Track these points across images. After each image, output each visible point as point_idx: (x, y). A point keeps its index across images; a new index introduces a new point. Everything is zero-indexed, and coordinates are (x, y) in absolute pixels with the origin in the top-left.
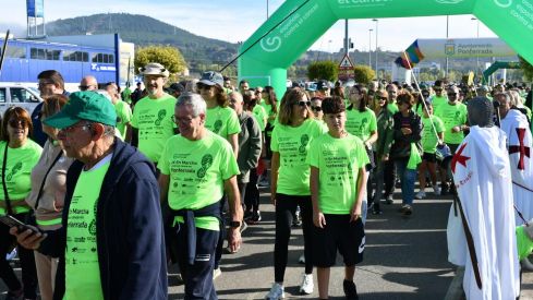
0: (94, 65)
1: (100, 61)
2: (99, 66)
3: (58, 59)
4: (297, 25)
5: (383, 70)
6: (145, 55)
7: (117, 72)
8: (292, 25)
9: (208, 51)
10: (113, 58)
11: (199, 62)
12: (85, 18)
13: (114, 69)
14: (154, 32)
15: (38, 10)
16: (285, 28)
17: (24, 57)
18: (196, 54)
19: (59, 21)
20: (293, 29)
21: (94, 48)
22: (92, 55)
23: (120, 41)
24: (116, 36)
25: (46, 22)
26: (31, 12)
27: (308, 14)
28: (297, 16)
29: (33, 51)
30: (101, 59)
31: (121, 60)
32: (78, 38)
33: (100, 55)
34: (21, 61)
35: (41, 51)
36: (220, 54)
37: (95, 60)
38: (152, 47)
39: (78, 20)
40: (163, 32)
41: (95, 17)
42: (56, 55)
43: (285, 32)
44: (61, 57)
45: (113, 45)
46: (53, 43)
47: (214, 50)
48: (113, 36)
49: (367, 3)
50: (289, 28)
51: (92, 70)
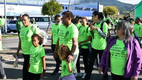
3: (82, 10)
6: (106, 9)
9: (126, 7)
10: (97, 10)
11: (123, 11)
18: (122, 8)
21: (92, 6)
22: (91, 9)
23: (99, 5)
24: (98, 3)
29: (76, 8)
31: (99, 10)
32: (88, 4)
33: (93, 9)
34: (72, 10)
35: (78, 8)
36: (129, 8)
38: (108, 6)
42: (81, 9)
44: (83, 9)
45: (97, 6)
46: (81, 6)
47: (128, 7)
48: (97, 3)
51: (91, 13)
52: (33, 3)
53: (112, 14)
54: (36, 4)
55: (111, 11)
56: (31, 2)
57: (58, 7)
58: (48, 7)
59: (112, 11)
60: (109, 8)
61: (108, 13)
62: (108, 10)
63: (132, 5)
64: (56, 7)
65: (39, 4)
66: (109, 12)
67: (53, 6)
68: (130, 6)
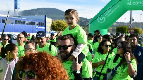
0: (37, 26)
1: (39, 25)
2: (39, 27)
3: (24, 24)
4: (111, 13)
6: (55, 23)
7: (45, 29)
8: (110, 13)
10: (44, 24)
12: (35, 10)
13: (44, 28)
14: (59, 14)
15: (18, 7)
16: (107, 14)
17: (12, 23)
19: (26, 10)
20: (110, 14)
21: (37, 20)
22: (37, 23)
23: (47, 18)
24: (45, 16)
25: (21, 11)
26: (16, 7)
27: (116, 9)
28: (111, 10)
29: (16, 21)
30: (40, 24)
31: (47, 25)
32: (32, 17)
33: (39, 23)
34: (12, 25)
35: (19, 21)
36: (83, 23)
37: (37, 25)
38: (58, 20)
39: (32, 10)
41: (38, 9)
42: (23, 23)
43: (107, 15)
44: (26, 23)
45: (44, 19)
46: (23, 19)
47: (81, 21)
48: (44, 16)
49: (138, 5)
50: (108, 14)
51: (36, 28)
55: (61, 26)
59: (63, 26)
60: (58, 23)
61: (58, 29)
62: (57, 25)
66: (58, 27)
68: (84, 20)
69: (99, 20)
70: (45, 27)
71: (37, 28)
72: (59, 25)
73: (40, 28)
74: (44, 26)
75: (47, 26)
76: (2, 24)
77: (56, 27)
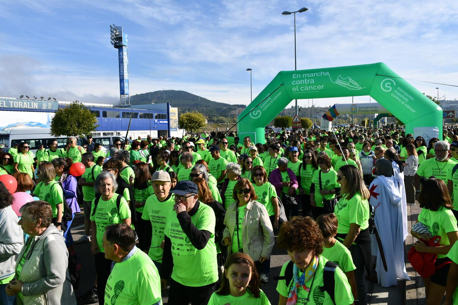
0: (156, 120)
1: (159, 118)
2: (159, 121)
3: (136, 117)
4: (270, 104)
5: (316, 118)
6: (185, 117)
7: (169, 124)
8: (267, 103)
9: (218, 110)
10: (166, 116)
11: (213, 116)
12: (151, 93)
13: (167, 122)
14: (188, 99)
15: (126, 91)
16: (263, 105)
17: (118, 117)
18: (211, 111)
19: (137, 95)
20: (267, 106)
21: (156, 110)
22: (155, 115)
23: (170, 106)
24: (168, 104)
25: (130, 96)
26: (122, 92)
27: (276, 98)
28: (269, 99)
29: (124, 114)
31: (171, 117)
32: (148, 106)
33: (159, 115)
34: (117, 119)
35: (128, 113)
36: (224, 111)
37: (156, 117)
38: (188, 113)
39: (147, 94)
40: (193, 100)
41: (156, 93)
42: (135, 115)
43: (263, 108)
44: (138, 116)
45: (166, 109)
46: (135, 109)
47: (221, 109)
48: (166, 104)
49: (309, 91)
50: (265, 105)
51: (155, 123)
52: (30, 106)
53: (196, 127)
54: (37, 108)
55: (194, 122)
56: (25, 103)
57: (88, 118)
58: (65, 119)
59: (196, 122)
60: (190, 117)
61: (189, 126)
62: (188, 121)
63: (229, 105)
64: (84, 119)
65: (44, 107)
66: (190, 123)
67: (75, 116)
68: (225, 106)
69: (252, 115)
70: (169, 121)
71: (157, 123)
72: (191, 120)
73: (161, 122)
74: (167, 119)
75: (172, 119)
76: (103, 118)
77: (187, 124)
